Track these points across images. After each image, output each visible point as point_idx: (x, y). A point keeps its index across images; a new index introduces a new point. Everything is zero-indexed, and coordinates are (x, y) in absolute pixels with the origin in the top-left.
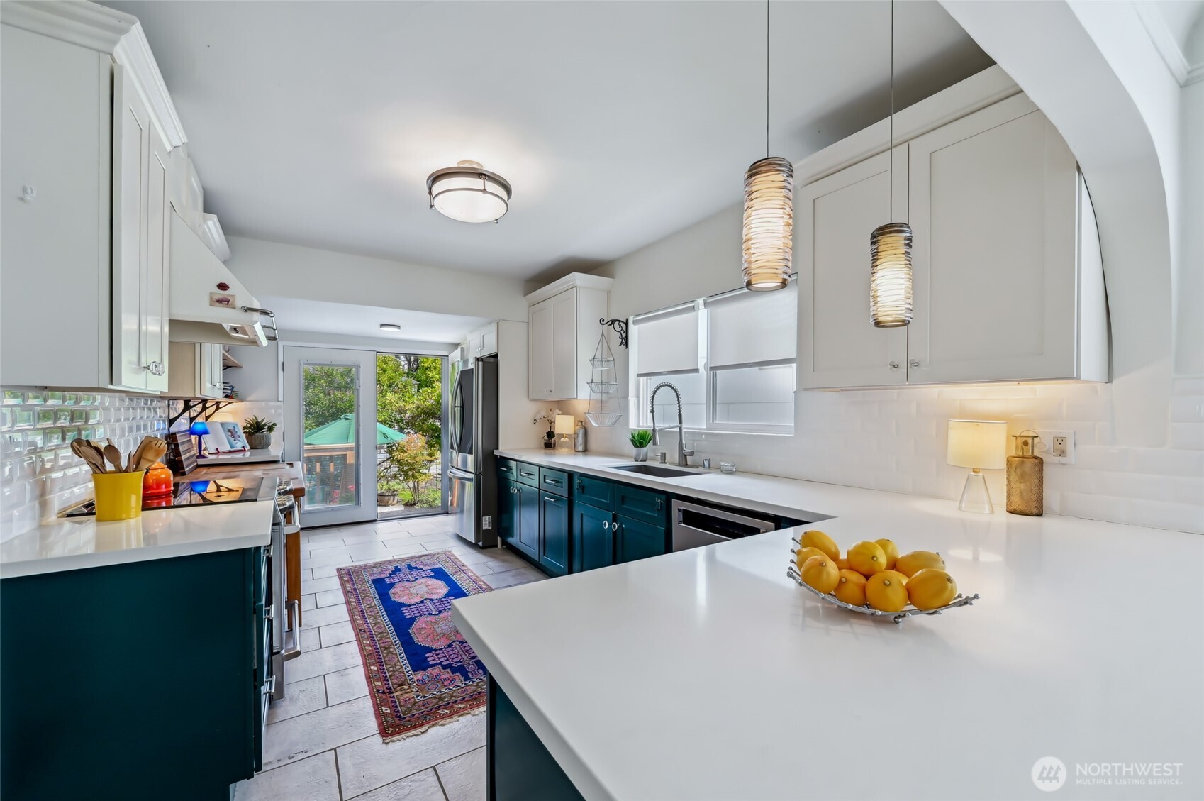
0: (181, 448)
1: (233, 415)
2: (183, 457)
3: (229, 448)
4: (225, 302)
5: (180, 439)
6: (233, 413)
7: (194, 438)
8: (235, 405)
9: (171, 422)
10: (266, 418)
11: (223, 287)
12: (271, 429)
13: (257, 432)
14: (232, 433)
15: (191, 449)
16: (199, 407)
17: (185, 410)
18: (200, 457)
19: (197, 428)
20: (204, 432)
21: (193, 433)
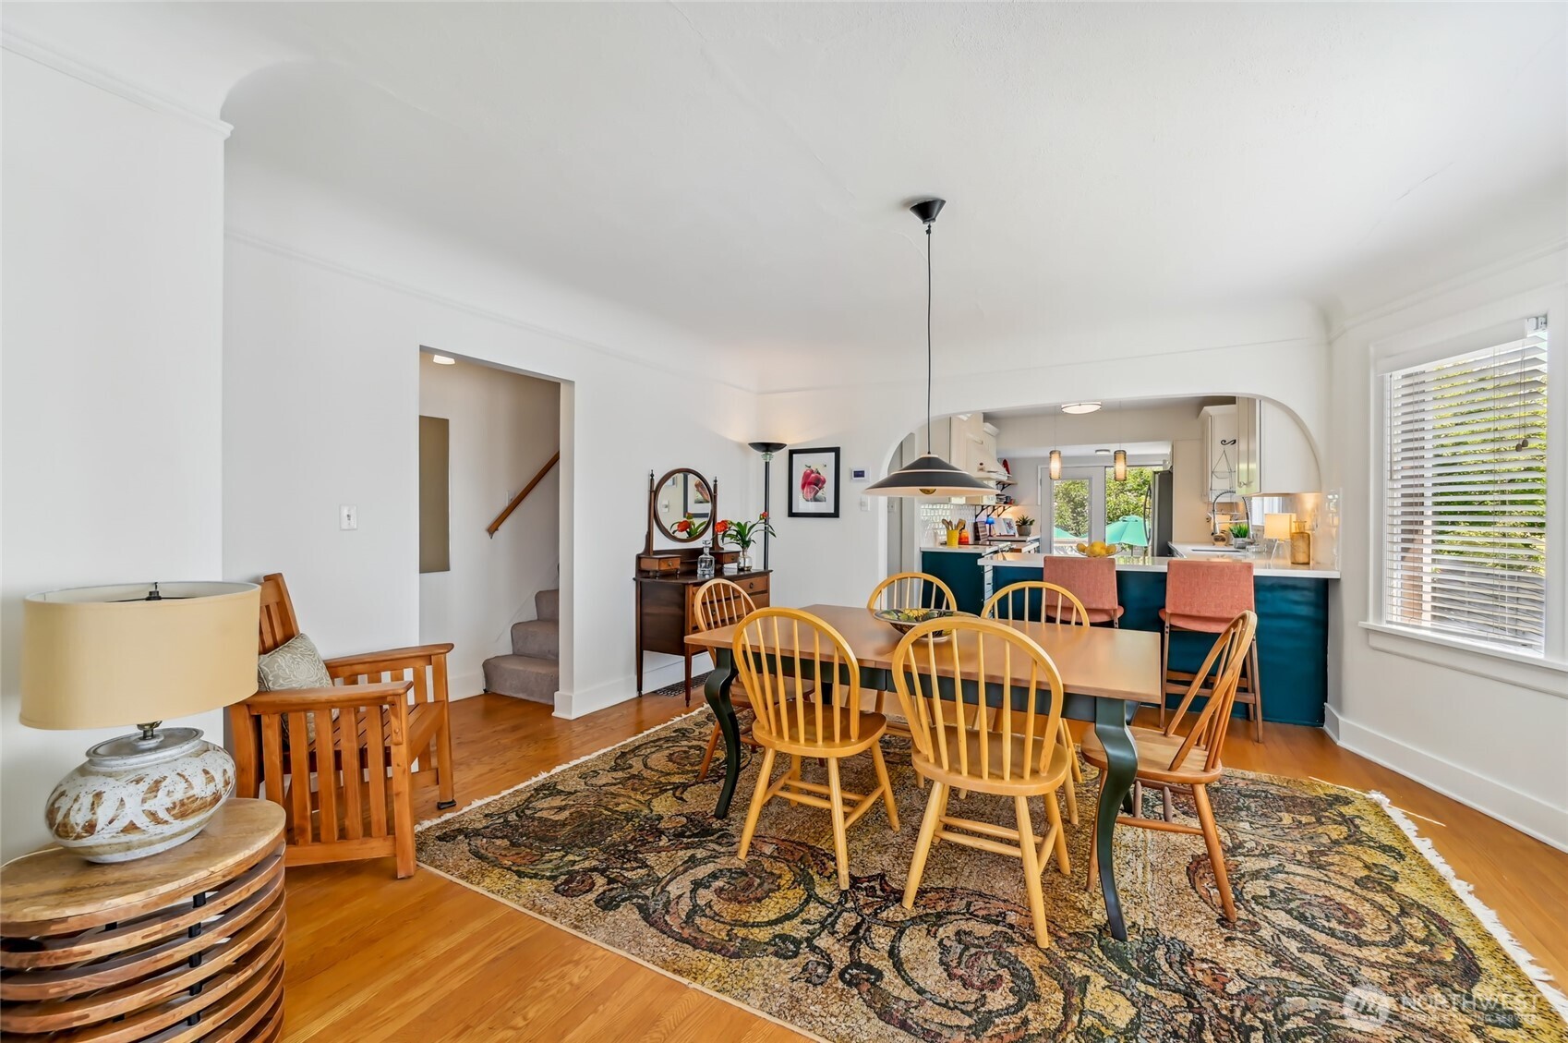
0: (980, 530)
1: (1011, 514)
2: (981, 534)
3: (1006, 533)
4: (982, 470)
5: (979, 525)
6: (1012, 513)
7: (987, 525)
8: (1013, 509)
9: (976, 516)
10: (1030, 518)
11: (981, 464)
12: (1031, 523)
13: (1024, 525)
14: (1009, 525)
15: (985, 531)
16: (990, 509)
17: (983, 510)
18: (990, 536)
19: (990, 520)
20: (993, 523)
21: (987, 523)
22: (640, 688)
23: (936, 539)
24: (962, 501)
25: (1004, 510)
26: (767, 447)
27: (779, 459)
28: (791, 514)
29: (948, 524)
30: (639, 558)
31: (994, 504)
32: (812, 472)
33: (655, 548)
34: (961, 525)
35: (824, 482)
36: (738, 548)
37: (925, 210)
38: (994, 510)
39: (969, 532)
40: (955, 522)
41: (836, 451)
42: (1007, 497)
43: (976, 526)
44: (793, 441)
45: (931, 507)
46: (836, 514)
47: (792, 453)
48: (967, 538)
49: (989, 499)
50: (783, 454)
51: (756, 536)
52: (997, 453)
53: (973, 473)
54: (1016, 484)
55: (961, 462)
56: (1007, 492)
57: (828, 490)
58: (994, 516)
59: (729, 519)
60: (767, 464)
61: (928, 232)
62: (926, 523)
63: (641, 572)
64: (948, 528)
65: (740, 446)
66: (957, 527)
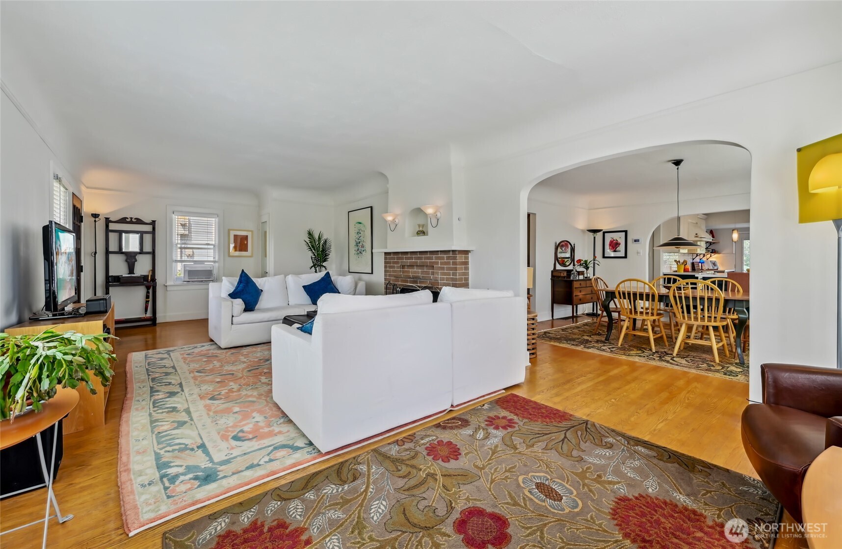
0: (695, 266)
4: (697, 237)
5: (695, 263)
6: (716, 258)
7: (700, 264)
8: (716, 256)
9: (693, 259)
11: (696, 234)
14: (714, 264)
15: (699, 266)
16: (702, 256)
17: (697, 256)
18: (702, 269)
19: (702, 261)
20: (703, 263)
21: (700, 262)
22: (553, 316)
23: (671, 269)
24: (686, 251)
25: (711, 256)
26: (595, 231)
27: (599, 236)
28: (604, 257)
29: (677, 262)
30: (552, 272)
31: (704, 253)
32: (614, 240)
33: (557, 269)
34: (685, 263)
35: (620, 244)
36: (585, 270)
37: (677, 163)
38: (704, 256)
39: (689, 266)
40: (682, 261)
41: (626, 232)
42: (712, 250)
43: (693, 264)
44: (605, 228)
45: (668, 254)
46: (626, 257)
47: (604, 233)
48: (688, 269)
49: (701, 250)
50: (601, 233)
51: (591, 265)
52: (706, 227)
53: (691, 238)
54: (719, 243)
55: (685, 234)
56: (712, 247)
57: (622, 248)
58: (704, 259)
59: (581, 259)
60: (594, 238)
61: (678, 169)
62: (665, 262)
63: (553, 276)
64: (678, 264)
65: (583, 231)
66: (683, 263)
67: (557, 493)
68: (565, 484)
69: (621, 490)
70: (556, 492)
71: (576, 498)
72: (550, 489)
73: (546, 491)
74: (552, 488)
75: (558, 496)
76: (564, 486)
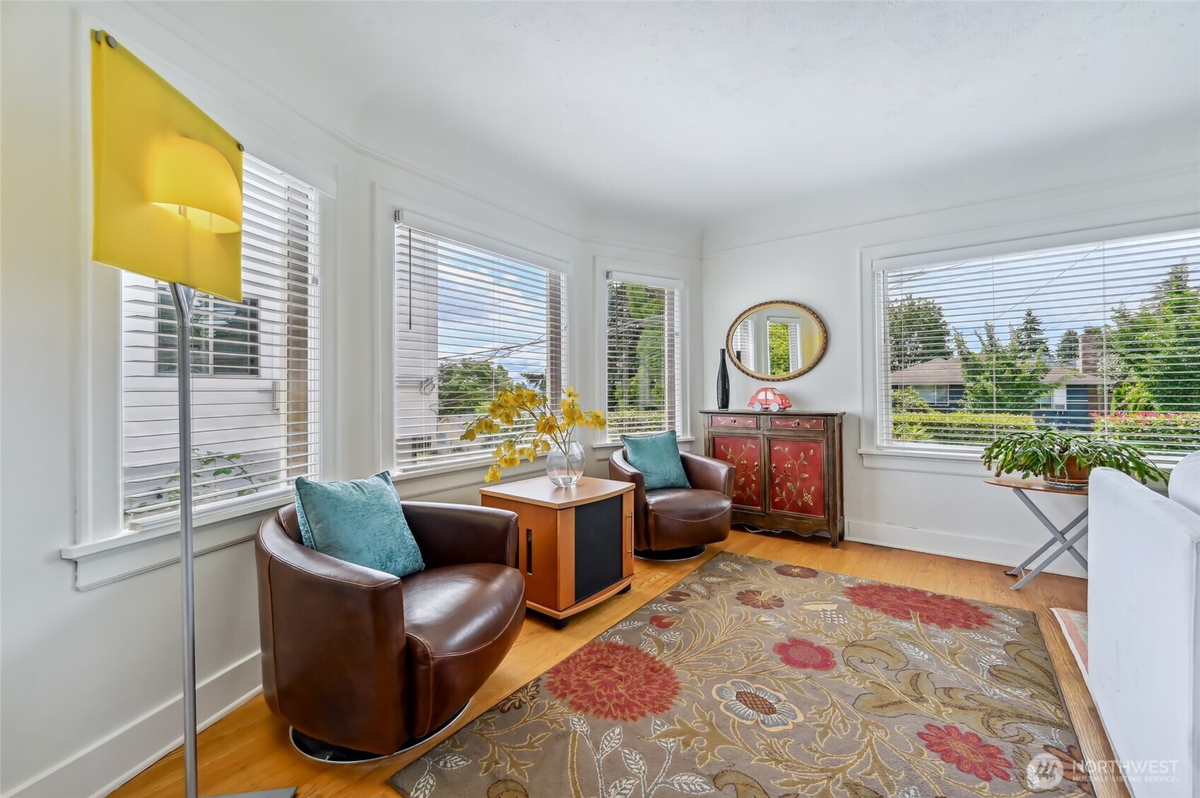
67: (743, 702)
68: (737, 719)
69: (659, 723)
70: (746, 704)
71: (720, 700)
72: (755, 706)
73: (759, 703)
74: (752, 708)
75: (742, 699)
76: (737, 715)
